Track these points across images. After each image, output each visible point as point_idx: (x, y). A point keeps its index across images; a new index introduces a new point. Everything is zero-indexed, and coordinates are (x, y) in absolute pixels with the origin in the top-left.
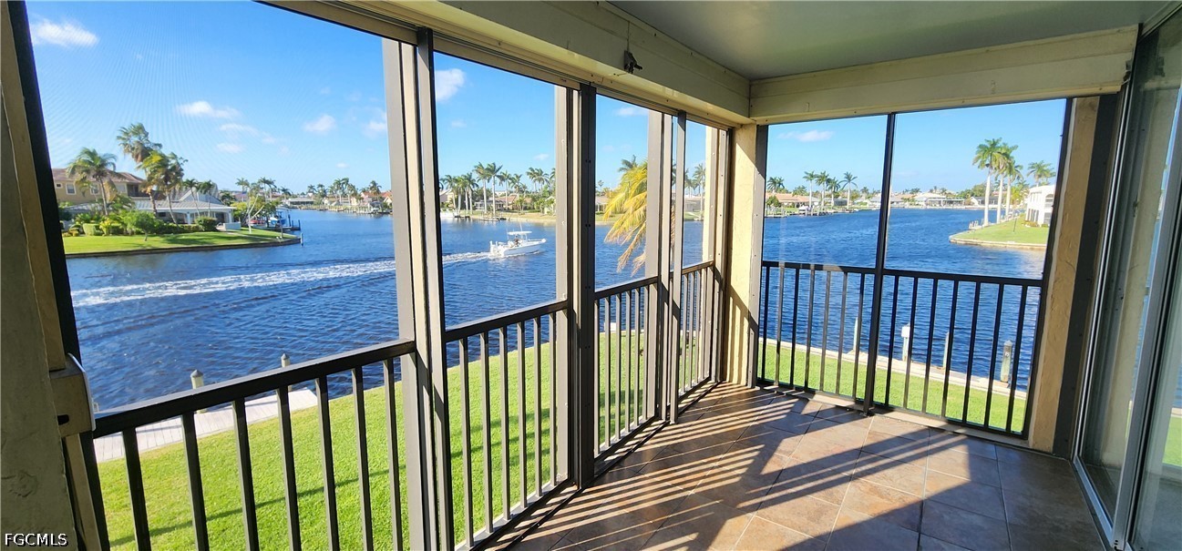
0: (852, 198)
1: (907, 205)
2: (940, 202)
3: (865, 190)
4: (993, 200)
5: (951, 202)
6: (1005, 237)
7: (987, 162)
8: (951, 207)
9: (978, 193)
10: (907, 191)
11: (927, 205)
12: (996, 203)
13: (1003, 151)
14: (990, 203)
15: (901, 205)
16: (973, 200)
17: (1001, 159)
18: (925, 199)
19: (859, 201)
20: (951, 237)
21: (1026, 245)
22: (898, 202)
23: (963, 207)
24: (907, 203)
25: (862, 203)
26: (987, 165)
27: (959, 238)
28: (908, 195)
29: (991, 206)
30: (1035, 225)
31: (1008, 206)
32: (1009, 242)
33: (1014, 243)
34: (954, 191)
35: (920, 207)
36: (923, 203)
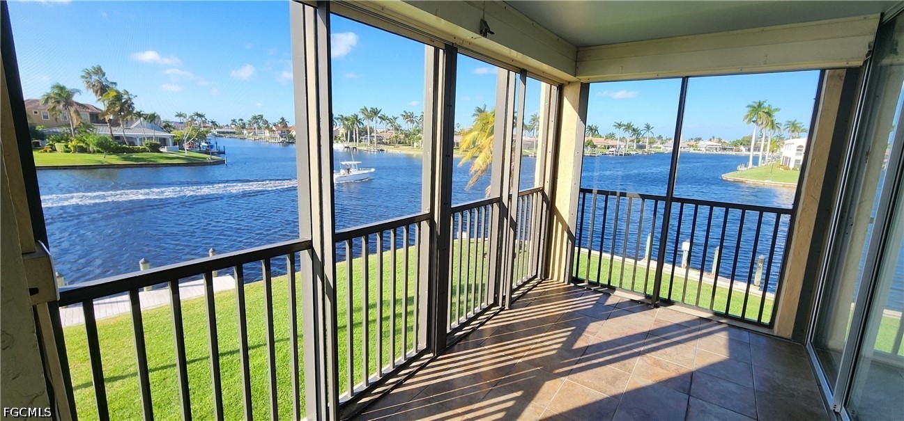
0: (650, 143)
1: (691, 150)
2: (716, 148)
3: (660, 137)
4: (757, 148)
5: (725, 149)
6: (764, 177)
7: (754, 119)
8: (724, 152)
9: (746, 142)
10: (692, 139)
11: (707, 150)
12: (759, 151)
13: (766, 111)
14: (754, 150)
15: (686, 150)
16: (742, 148)
17: (764, 116)
18: (705, 146)
19: (655, 146)
20: (723, 175)
21: (780, 183)
22: (684, 148)
23: (734, 153)
24: (691, 149)
25: (657, 148)
26: (754, 122)
27: (728, 176)
28: (693, 143)
29: (755, 153)
30: (787, 169)
31: (767, 153)
32: (766, 181)
33: (770, 181)
34: (728, 140)
35: (701, 152)
36: (704, 149)
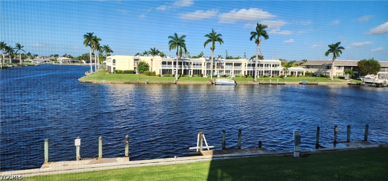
0: (22, 58)
1: (53, 63)
2: (69, 62)
3: (29, 54)
4: (93, 62)
5: (74, 62)
6: (101, 78)
7: (89, 44)
8: (74, 64)
9: (86, 58)
10: (52, 55)
11: (63, 63)
13: (94, 38)
14: (92, 63)
15: (51, 62)
16: (83, 61)
17: (94, 42)
18: (62, 60)
19: (26, 60)
20: (79, 79)
21: (109, 82)
22: (48, 61)
23: (79, 64)
24: (53, 62)
25: (28, 61)
26: (89, 45)
27: (82, 79)
28: (53, 58)
29: (92, 64)
30: (110, 73)
31: (98, 64)
32: (103, 81)
33: (105, 81)
35: (60, 64)
36: (61, 62)
